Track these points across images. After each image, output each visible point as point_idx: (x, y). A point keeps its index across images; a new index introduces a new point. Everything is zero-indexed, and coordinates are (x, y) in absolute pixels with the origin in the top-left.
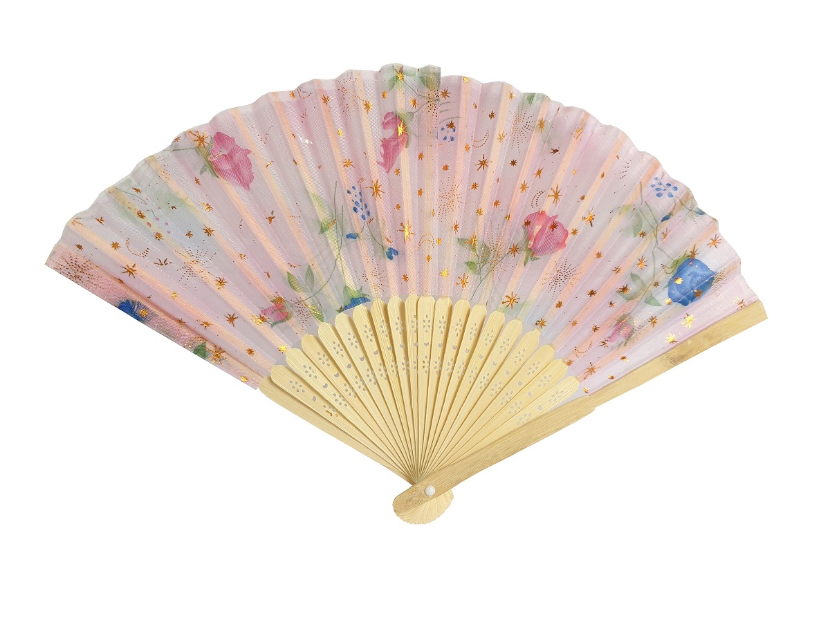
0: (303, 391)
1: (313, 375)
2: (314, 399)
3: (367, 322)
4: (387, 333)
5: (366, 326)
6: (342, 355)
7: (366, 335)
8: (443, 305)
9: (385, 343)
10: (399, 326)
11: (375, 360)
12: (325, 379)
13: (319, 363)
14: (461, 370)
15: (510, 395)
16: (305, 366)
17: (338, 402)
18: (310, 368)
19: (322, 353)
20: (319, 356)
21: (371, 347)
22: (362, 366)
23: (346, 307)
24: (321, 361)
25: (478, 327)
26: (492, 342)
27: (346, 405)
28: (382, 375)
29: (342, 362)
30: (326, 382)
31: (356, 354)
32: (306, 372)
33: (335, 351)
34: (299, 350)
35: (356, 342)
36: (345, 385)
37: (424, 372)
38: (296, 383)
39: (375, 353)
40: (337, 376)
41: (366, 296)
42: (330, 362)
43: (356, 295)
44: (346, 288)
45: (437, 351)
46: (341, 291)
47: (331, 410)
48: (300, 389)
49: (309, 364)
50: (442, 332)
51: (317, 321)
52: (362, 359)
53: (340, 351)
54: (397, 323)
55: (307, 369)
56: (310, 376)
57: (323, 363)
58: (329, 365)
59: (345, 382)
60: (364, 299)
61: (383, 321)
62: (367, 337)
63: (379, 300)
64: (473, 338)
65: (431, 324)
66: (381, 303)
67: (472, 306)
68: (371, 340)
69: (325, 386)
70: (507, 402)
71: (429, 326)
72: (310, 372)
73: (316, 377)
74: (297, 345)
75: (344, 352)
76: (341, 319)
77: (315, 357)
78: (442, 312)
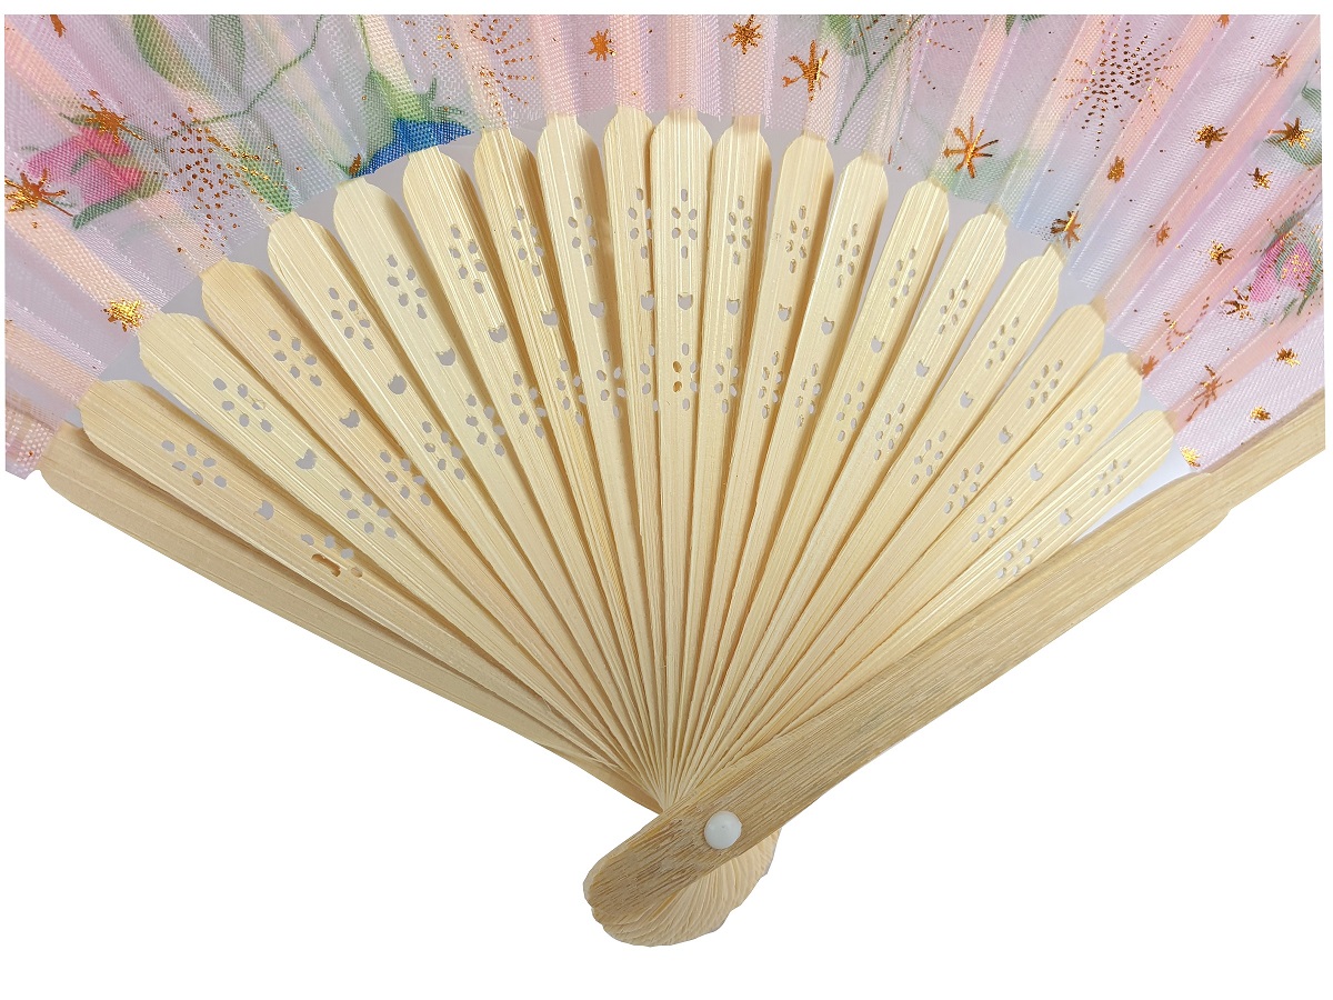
0: (220, 481)
1: (255, 417)
2: (266, 511)
3: (460, 216)
4: (538, 260)
5: (456, 232)
6: (368, 343)
7: (456, 264)
8: (741, 154)
9: (532, 297)
10: (582, 231)
11: (497, 362)
12: (305, 433)
13: (278, 373)
14: (809, 394)
15: (974, 477)
16: (220, 385)
17: (361, 522)
18: (243, 391)
19: (288, 331)
20: (277, 346)
21: (478, 312)
22: (449, 385)
23: (376, 161)
24: (285, 366)
25: (862, 240)
26: (913, 292)
27: (390, 533)
28: (524, 418)
29: (371, 369)
30: (308, 443)
31: (423, 338)
32: (228, 406)
33: (338, 327)
34: (195, 322)
35: (419, 293)
36: (385, 458)
37: (680, 403)
38: (191, 450)
39: (496, 336)
40: (350, 422)
41: (451, 117)
42: (319, 368)
43: (412, 112)
44: (373, 81)
45: (722, 327)
46: (356, 91)
47: (333, 554)
48: (208, 475)
49: (236, 374)
50: (737, 258)
51: (259, 207)
52: (446, 359)
53: (356, 326)
54: (572, 221)
55: (231, 393)
56: (244, 420)
57: (295, 372)
58: (316, 380)
59: (385, 447)
60: (443, 130)
61: (520, 212)
62: (463, 272)
63: (505, 134)
64: (849, 280)
65: (698, 224)
66: (514, 147)
67: (840, 163)
68: (479, 287)
69: (307, 462)
70: (968, 503)
71: (693, 234)
72: (243, 405)
73: (266, 426)
74: (187, 301)
75: (373, 333)
76: (358, 204)
77: (261, 351)
78: (737, 184)
